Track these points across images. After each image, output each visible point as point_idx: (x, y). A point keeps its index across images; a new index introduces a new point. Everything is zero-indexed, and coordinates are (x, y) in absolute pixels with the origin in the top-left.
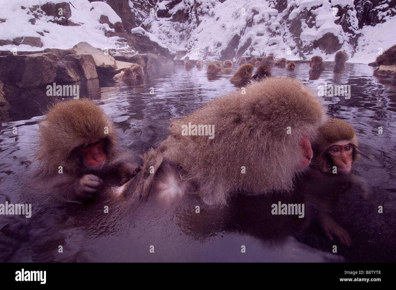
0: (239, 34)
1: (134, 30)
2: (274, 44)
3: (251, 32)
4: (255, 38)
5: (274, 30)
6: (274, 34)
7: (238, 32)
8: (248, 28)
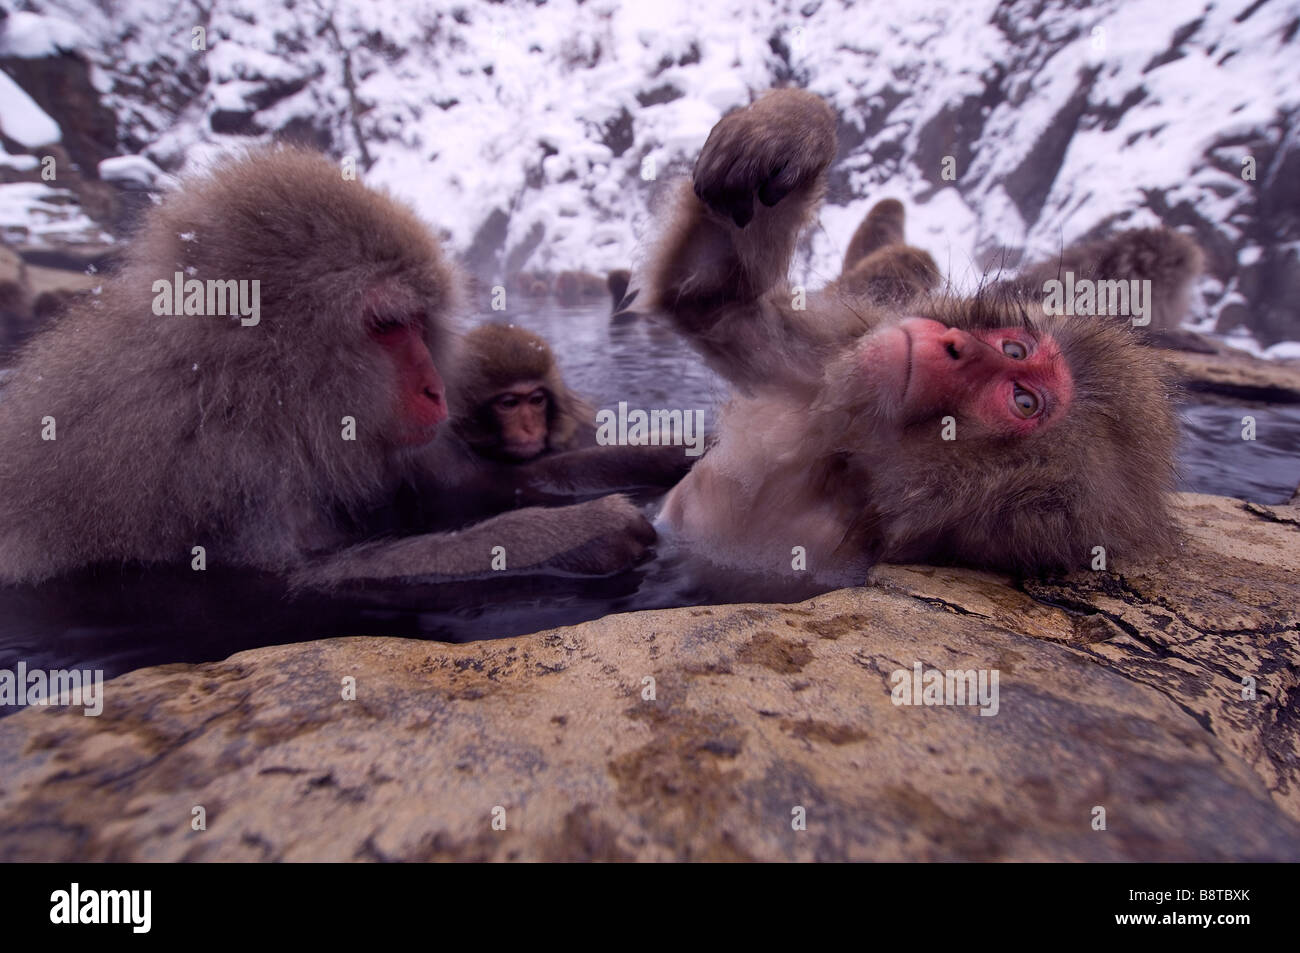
0: (505, 209)
1: (110, 166)
2: (610, 242)
3: (544, 204)
4: (555, 224)
5: (605, 203)
6: (607, 215)
7: (501, 200)
8: (531, 193)
